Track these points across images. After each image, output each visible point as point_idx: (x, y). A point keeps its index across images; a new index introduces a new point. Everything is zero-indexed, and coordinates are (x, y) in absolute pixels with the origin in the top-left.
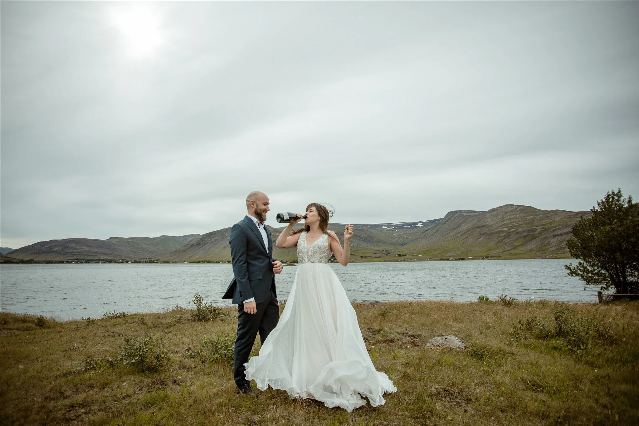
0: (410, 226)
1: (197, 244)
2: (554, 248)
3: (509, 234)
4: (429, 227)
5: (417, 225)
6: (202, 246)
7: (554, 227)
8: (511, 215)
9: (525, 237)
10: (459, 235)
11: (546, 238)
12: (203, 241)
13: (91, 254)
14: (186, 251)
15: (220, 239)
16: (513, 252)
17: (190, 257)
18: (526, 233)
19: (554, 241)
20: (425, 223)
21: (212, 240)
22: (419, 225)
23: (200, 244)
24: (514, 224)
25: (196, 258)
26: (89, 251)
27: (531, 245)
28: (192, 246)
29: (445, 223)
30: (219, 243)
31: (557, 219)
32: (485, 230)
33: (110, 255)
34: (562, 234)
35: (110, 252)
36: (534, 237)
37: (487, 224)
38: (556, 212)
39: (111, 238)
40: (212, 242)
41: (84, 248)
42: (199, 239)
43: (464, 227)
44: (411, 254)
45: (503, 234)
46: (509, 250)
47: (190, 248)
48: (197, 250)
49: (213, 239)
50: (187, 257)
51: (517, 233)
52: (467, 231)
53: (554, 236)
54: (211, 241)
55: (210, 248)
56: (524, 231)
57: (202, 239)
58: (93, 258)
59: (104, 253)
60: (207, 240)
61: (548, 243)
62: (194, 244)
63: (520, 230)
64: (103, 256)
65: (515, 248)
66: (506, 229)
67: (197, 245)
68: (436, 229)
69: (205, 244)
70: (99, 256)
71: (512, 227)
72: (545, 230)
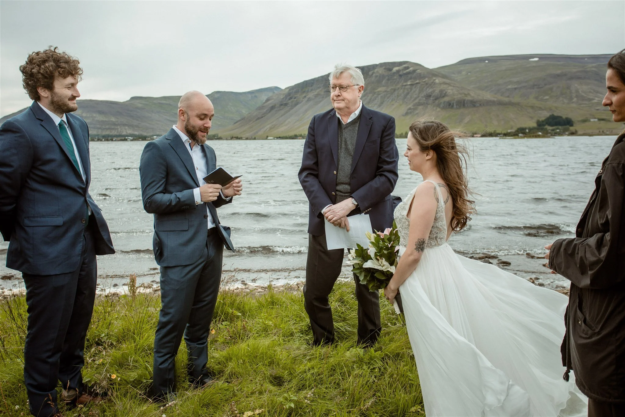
1: (282, 105)
6: (292, 109)
12: (291, 98)
13: (107, 127)
14: (262, 117)
15: (322, 93)
17: (271, 128)
21: (308, 97)
23: (286, 105)
25: (282, 130)
26: (102, 121)
28: (272, 108)
30: (321, 101)
33: (136, 128)
35: (135, 122)
39: (133, 98)
40: (309, 100)
41: (95, 117)
42: (284, 94)
47: (269, 112)
48: (282, 116)
49: (311, 95)
50: (266, 128)
54: (306, 99)
55: (306, 111)
57: (289, 94)
58: (111, 134)
59: (127, 123)
60: (298, 95)
62: (275, 105)
64: (126, 129)
67: (282, 107)
69: (297, 104)
70: (119, 130)
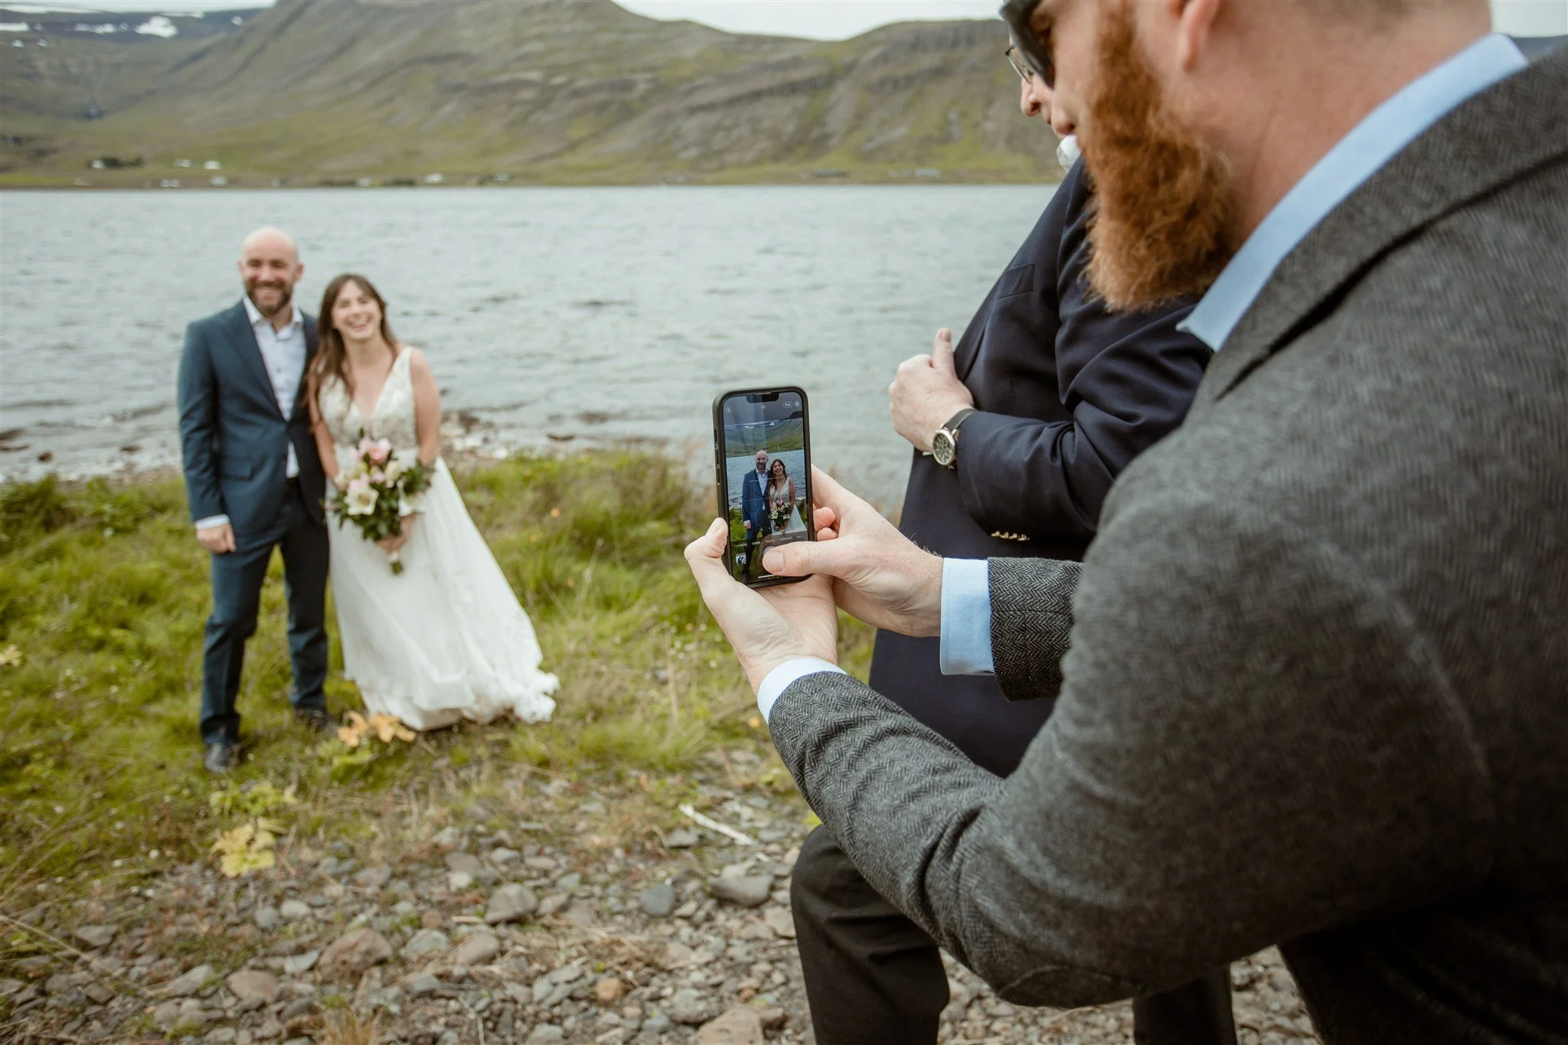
0: (109, 29)
2: (693, 152)
3: (546, 97)
4: (204, 43)
5: (144, 29)
7: (689, 79)
8: (543, 22)
9: (603, 106)
10: (356, 86)
11: (669, 116)
16: (571, 160)
18: (602, 97)
19: (691, 126)
20: (182, 22)
22: (159, 28)
24: (563, 58)
27: (626, 139)
29: (281, 30)
31: (690, 51)
32: (459, 74)
34: (710, 107)
36: (628, 113)
37: (463, 47)
38: (684, 28)
43: (371, 56)
44: (168, 159)
45: (527, 95)
46: (554, 155)
51: (577, 93)
52: (386, 74)
53: (693, 111)
56: (596, 89)
61: (677, 135)
63: (583, 82)
65: (573, 146)
66: (535, 75)
68: (239, 57)
71: (554, 70)
72: (660, 89)
